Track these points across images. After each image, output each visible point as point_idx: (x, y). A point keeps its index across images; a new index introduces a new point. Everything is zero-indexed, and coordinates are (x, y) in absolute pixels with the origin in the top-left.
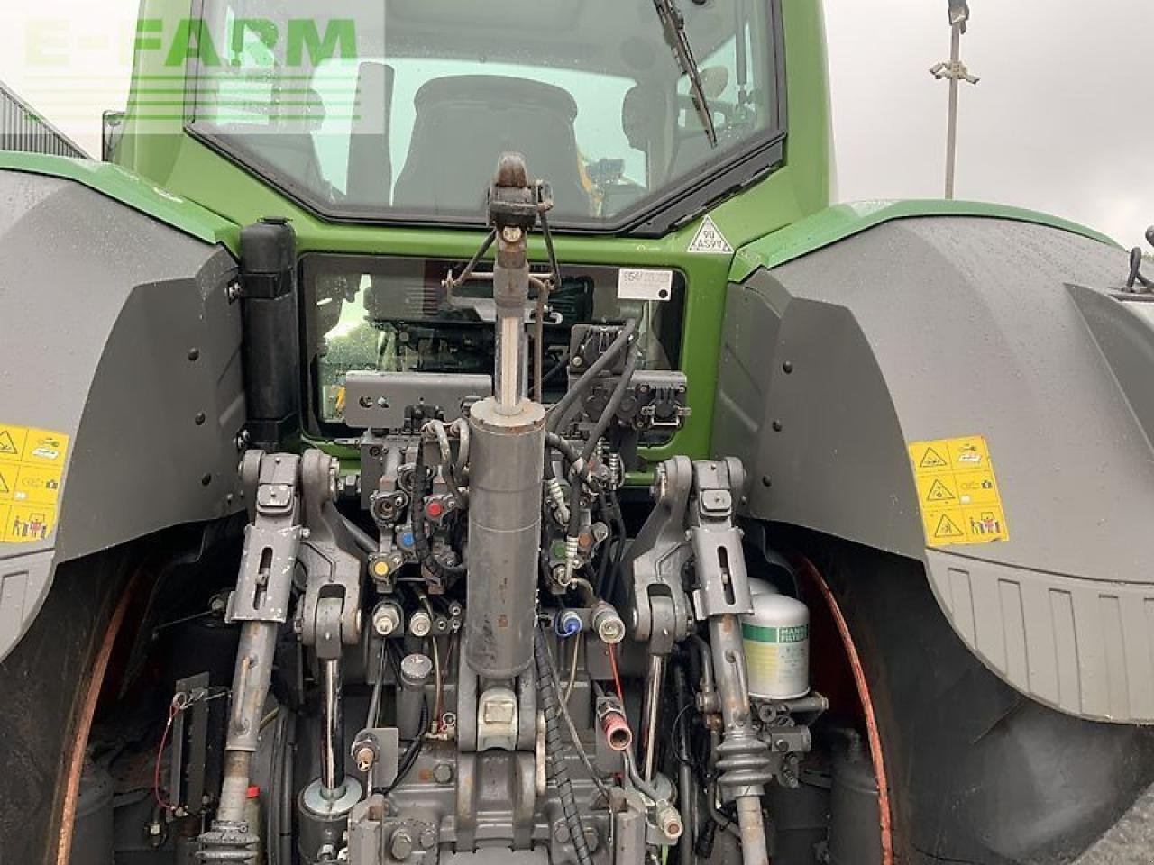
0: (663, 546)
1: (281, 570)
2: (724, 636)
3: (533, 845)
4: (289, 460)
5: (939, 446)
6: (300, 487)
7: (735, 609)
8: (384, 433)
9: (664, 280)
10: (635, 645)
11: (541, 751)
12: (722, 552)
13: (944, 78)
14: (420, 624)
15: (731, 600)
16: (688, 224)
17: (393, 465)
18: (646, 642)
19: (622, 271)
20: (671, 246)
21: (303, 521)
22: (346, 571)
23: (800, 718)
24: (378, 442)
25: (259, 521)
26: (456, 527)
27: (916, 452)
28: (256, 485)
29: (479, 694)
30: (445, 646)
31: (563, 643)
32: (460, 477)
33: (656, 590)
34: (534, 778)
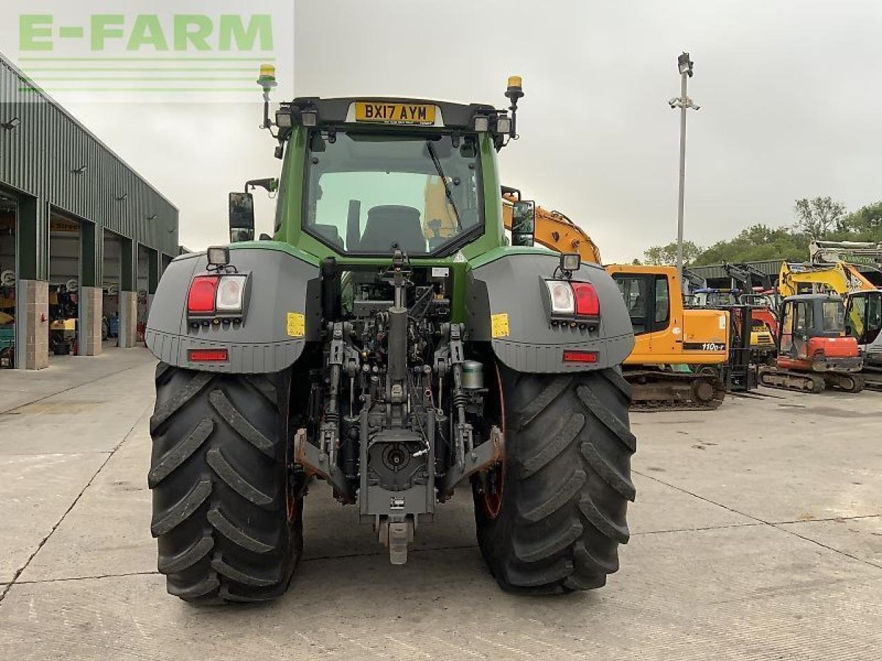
0: (443, 348)
1: (340, 352)
2: (457, 370)
3: (407, 428)
4: (341, 324)
5: (497, 316)
6: (343, 330)
7: (459, 362)
8: (363, 318)
9: (446, 271)
10: (435, 374)
11: (409, 403)
12: (457, 348)
13: (677, 108)
14: (375, 369)
15: (459, 359)
16: (453, 254)
17: (366, 326)
18: (437, 373)
19: (433, 269)
20: (448, 260)
21: (344, 341)
22: (355, 355)
23: (481, 394)
24: (362, 320)
25: (334, 341)
26: (385, 342)
27: (492, 317)
28: (333, 330)
29: (391, 387)
30: (382, 375)
31: (415, 374)
32: (386, 328)
33: (440, 360)
34: (407, 408)
